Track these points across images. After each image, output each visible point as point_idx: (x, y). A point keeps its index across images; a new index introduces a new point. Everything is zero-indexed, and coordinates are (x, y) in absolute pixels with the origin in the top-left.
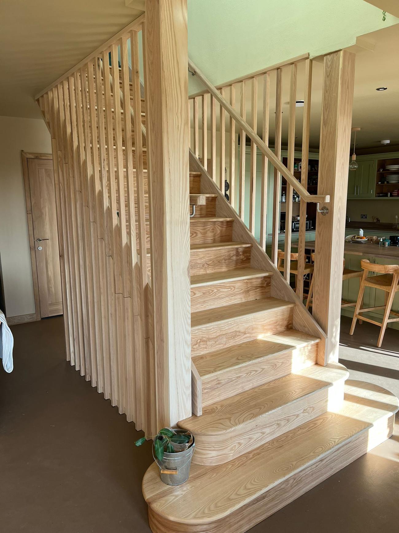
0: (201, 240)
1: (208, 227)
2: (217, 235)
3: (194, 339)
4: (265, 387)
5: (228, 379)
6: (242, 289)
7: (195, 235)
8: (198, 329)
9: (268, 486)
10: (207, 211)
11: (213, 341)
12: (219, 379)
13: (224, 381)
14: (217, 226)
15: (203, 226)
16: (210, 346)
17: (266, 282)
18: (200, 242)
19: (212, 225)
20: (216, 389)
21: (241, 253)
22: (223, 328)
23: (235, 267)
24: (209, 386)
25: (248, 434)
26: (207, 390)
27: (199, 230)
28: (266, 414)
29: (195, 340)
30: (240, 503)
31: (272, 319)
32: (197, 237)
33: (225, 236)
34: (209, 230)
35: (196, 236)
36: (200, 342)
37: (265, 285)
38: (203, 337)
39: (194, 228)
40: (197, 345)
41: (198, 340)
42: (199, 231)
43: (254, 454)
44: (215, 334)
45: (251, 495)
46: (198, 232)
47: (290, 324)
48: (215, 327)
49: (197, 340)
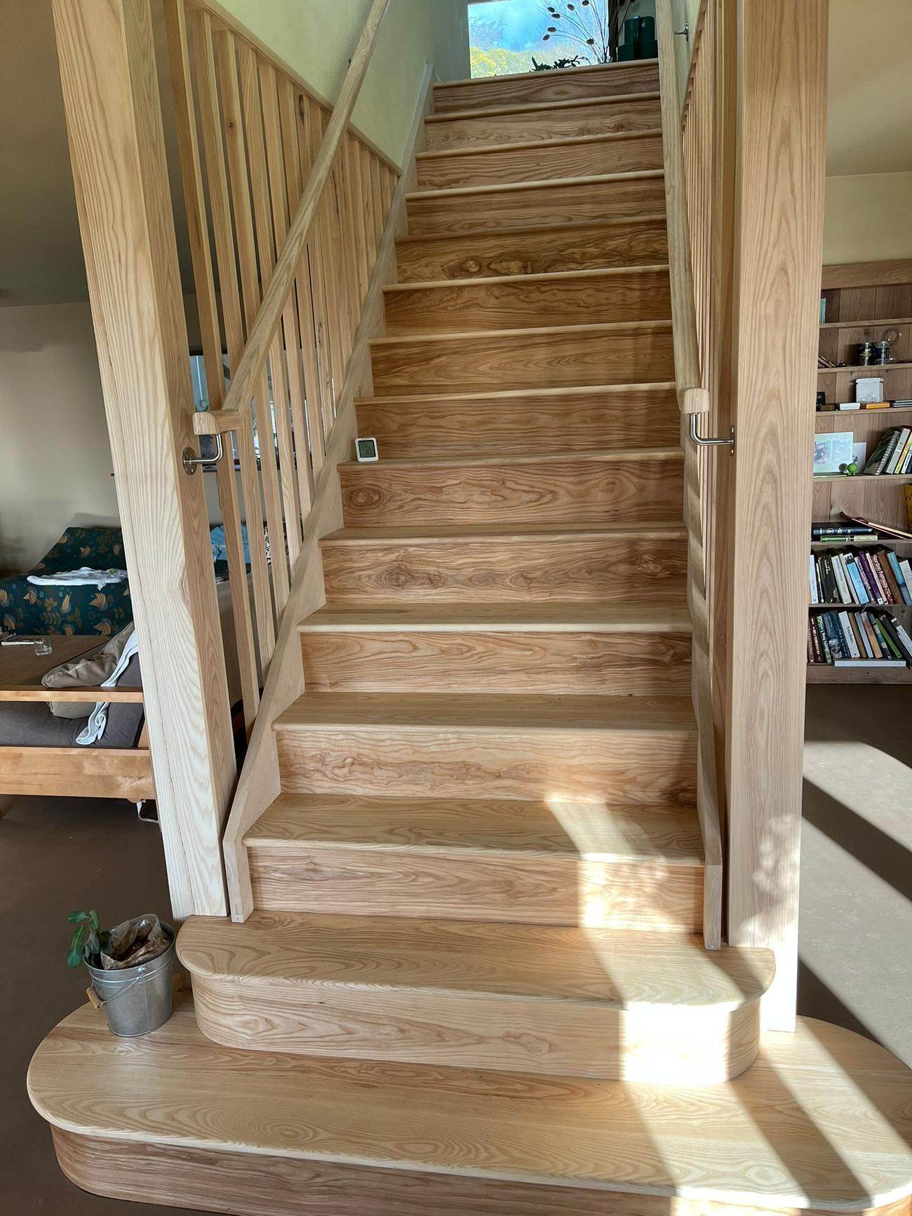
0: (567, 511)
1: (592, 476)
2: (626, 500)
3: (335, 754)
4: (454, 928)
5: (344, 868)
6: (575, 658)
7: (548, 497)
8: (345, 733)
9: (206, 1138)
10: (645, 431)
11: (391, 770)
12: (315, 861)
13: (329, 869)
14: (627, 474)
15: (575, 473)
16: (385, 782)
17: (671, 652)
18: (567, 516)
19: (607, 472)
20: (307, 880)
21: (646, 557)
22: (424, 744)
23: (625, 593)
24: (286, 867)
25: (297, 1012)
26: (281, 875)
27: (564, 484)
28: (337, 984)
29: (339, 755)
30: (123, 1129)
31: (602, 760)
32: (558, 503)
33: (657, 503)
34: (596, 485)
35: (554, 499)
36: (353, 764)
37: (666, 659)
38: (359, 755)
39: (545, 479)
40: (345, 770)
41: (345, 759)
42: (561, 487)
43: (302, 1065)
44: (396, 755)
45: (158, 1132)
46: (561, 492)
47: (685, 790)
48: (396, 737)
49: (344, 757)
